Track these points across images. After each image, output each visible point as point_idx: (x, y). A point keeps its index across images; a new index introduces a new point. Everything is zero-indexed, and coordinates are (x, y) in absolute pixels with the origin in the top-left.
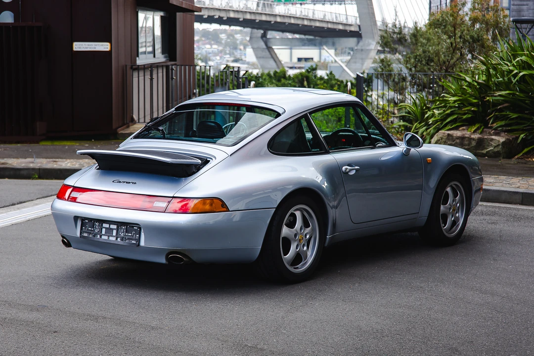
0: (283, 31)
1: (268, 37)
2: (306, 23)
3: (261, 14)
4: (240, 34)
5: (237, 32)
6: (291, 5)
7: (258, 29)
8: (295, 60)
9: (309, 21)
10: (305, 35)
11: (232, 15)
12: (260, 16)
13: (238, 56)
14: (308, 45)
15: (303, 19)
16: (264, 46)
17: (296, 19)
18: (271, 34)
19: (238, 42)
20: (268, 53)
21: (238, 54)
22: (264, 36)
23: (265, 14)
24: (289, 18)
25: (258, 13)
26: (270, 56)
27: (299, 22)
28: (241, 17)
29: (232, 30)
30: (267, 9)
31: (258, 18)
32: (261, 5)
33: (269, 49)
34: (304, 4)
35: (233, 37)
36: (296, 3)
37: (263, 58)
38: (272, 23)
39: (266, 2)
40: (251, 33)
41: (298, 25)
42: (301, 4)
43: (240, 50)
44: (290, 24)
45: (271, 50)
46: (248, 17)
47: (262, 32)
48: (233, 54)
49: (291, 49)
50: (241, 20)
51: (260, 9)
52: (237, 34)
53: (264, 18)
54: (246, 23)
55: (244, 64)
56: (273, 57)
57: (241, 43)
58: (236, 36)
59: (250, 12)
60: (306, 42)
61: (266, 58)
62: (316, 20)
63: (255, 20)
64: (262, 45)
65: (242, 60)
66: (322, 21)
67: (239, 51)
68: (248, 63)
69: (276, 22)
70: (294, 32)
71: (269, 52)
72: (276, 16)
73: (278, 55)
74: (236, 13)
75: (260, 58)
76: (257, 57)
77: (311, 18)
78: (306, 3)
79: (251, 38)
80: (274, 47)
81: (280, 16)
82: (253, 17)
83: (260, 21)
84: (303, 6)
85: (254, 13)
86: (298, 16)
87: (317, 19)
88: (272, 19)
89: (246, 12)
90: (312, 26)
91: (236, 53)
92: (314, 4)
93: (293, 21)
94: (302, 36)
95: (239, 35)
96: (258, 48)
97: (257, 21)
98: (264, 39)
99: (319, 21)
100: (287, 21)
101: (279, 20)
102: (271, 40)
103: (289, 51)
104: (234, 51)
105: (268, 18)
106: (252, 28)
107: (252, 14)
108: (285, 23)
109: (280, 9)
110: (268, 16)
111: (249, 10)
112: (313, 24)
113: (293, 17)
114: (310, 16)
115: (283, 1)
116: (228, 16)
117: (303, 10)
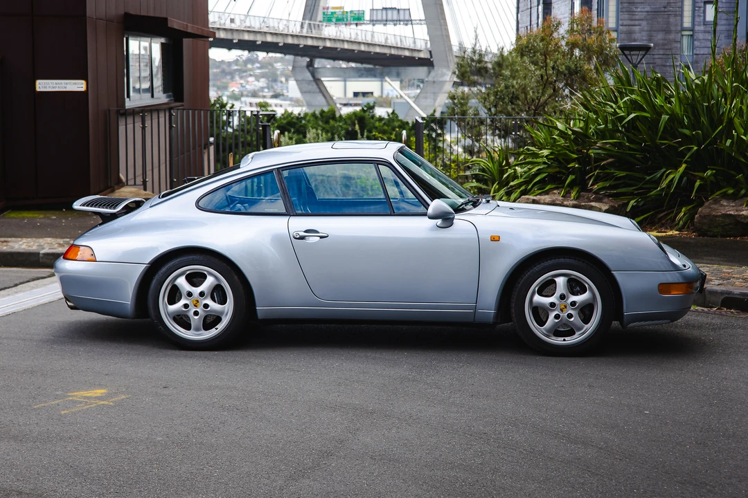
0: (334, 59)
1: (316, 66)
2: (363, 48)
3: (306, 37)
4: (282, 63)
5: (277, 60)
6: (344, 26)
7: (302, 56)
8: (350, 95)
9: (366, 46)
10: (362, 63)
11: (269, 39)
12: (305, 39)
13: (279, 91)
14: (367, 77)
15: (359, 43)
16: (311, 78)
17: (350, 43)
18: (318, 63)
19: (279, 73)
20: (315, 86)
21: (278, 88)
22: (310, 65)
23: (312, 38)
24: (341, 42)
25: (301, 36)
26: (318, 90)
27: (355, 47)
28: (280, 41)
29: (271, 58)
30: (313, 31)
31: (302, 43)
32: (306, 26)
33: (317, 81)
34: (361, 24)
35: (272, 66)
36: (351, 24)
37: (309, 92)
38: (320, 48)
39: (312, 22)
40: (294, 61)
41: (354, 50)
42: (357, 25)
43: (281, 82)
44: (343, 50)
45: (319, 83)
46: (290, 41)
47: (308, 60)
48: (272, 87)
49: (345, 81)
50: (281, 45)
51: (305, 30)
52: (276, 62)
53: (310, 42)
54: (287, 49)
55: (285, 100)
56: (321, 92)
57: (282, 74)
58: (275, 65)
59: (291, 35)
60: (363, 72)
61: (314, 93)
62: (375, 45)
63: (298, 45)
64: (308, 76)
65: (283, 95)
66: (383, 46)
67: (279, 84)
68: (291, 100)
69: (325, 48)
70: (348, 60)
71: (317, 84)
72: (324, 39)
73: (328, 89)
74: (275, 36)
75: (305, 92)
76: (302, 92)
77: (370, 42)
78: (364, 24)
79: (293, 67)
80: (323, 79)
81: (330, 39)
82: (296, 41)
83: (305, 46)
84: (359, 27)
85: (297, 36)
86: (352, 40)
87: (377, 43)
88: (320, 44)
89: (287, 35)
90: (370, 52)
91: (276, 87)
92: (374, 25)
93: (346, 46)
94: (359, 65)
95: (279, 64)
96: (303, 80)
97: (301, 46)
98: (311, 68)
99: (379, 45)
100: (339, 45)
101: (328, 44)
102: (320, 70)
103: (342, 83)
104: (274, 85)
105: (315, 43)
106: (296, 55)
107: (295, 38)
108: (337, 48)
109: (330, 31)
110: (315, 40)
111: (290, 33)
112: (372, 49)
113: (347, 41)
114: (369, 40)
115: (334, 20)
116: (264, 40)
117: (359, 33)
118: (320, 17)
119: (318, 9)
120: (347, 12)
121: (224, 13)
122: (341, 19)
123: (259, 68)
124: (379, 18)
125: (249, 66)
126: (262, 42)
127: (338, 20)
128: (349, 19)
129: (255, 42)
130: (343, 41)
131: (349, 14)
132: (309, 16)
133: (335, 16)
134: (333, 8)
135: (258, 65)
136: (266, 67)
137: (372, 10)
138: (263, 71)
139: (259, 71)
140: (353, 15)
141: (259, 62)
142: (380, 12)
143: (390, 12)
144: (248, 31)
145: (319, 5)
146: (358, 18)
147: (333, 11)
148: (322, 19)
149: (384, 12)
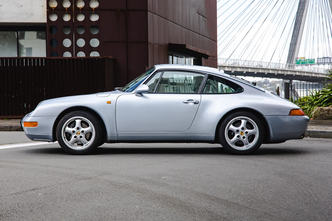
0: (301, 80)
2: (313, 75)
3: (287, 71)
5: (277, 82)
6: (305, 66)
7: (286, 79)
9: (315, 74)
10: (314, 82)
11: (271, 72)
12: (287, 72)
15: (312, 73)
17: (307, 73)
18: (294, 82)
23: (290, 71)
24: (303, 73)
25: (285, 70)
27: (310, 75)
28: (276, 73)
30: (291, 68)
31: (286, 73)
32: (288, 66)
34: (313, 65)
36: (308, 65)
38: (294, 75)
39: (290, 64)
44: (304, 76)
45: (294, 91)
46: (280, 72)
47: (289, 81)
50: (276, 74)
51: (287, 68)
53: (289, 73)
54: (279, 76)
56: (295, 95)
58: (276, 85)
59: (281, 70)
60: (315, 86)
62: (319, 74)
66: (323, 74)
69: (296, 75)
70: (307, 81)
72: (296, 72)
73: (298, 94)
74: (273, 71)
77: (317, 72)
78: (314, 64)
79: (282, 84)
80: (296, 90)
81: (298, 71)
82: (283, 73)
83: (287, 75)
84: (312, 66)
85: (283, 70)
86: (309, 72)
87: (320, 73)
88: (294, 74)
89: (279, 70)
90: (317, 77)
92: (319, 65)
93: (306, 74)
97: (285, 75)
99: (321, 74)
100: (302, 74)
101: (298, 74)
102: (295, 86)
105: (291, 73)
106: (284, 79)
107: (282, 71)
108: (301, 76)
109: (299, 68)
110: (291, 72)
111: (281, 69)
112: (318, 76)
113: (306, 72)
114: (316, 71)
115: (301, 63)
116: (268, 72)
117: (312, 68)
118: (294, 62)
119: (293, 59)
120: (306, 60)
121: (250, 61)
122: (304, 62)
123: (269, 86)
124: (321, 62)
125: (265, 85)
126: (267, 73)
127: (302, 63)
128: (307, 63)
129: (264, 73)
130: (304, 72)
131: (307, 60)
132: (289, 61)
133: (301, 61)
134: (300, 58)
135: (269, 85)
136: (272, 86)
137: (318, 58)
138: (271, 87)
139: (269, 87)
140: (309, 61)
141: (269, 83)
142: (322, 59)
143: (326, 59)
144: (261, 69)
145: (294, 57)
146: (312, 62)
147: (300, 59)
148: (295, 63)
149: (323, 59)
